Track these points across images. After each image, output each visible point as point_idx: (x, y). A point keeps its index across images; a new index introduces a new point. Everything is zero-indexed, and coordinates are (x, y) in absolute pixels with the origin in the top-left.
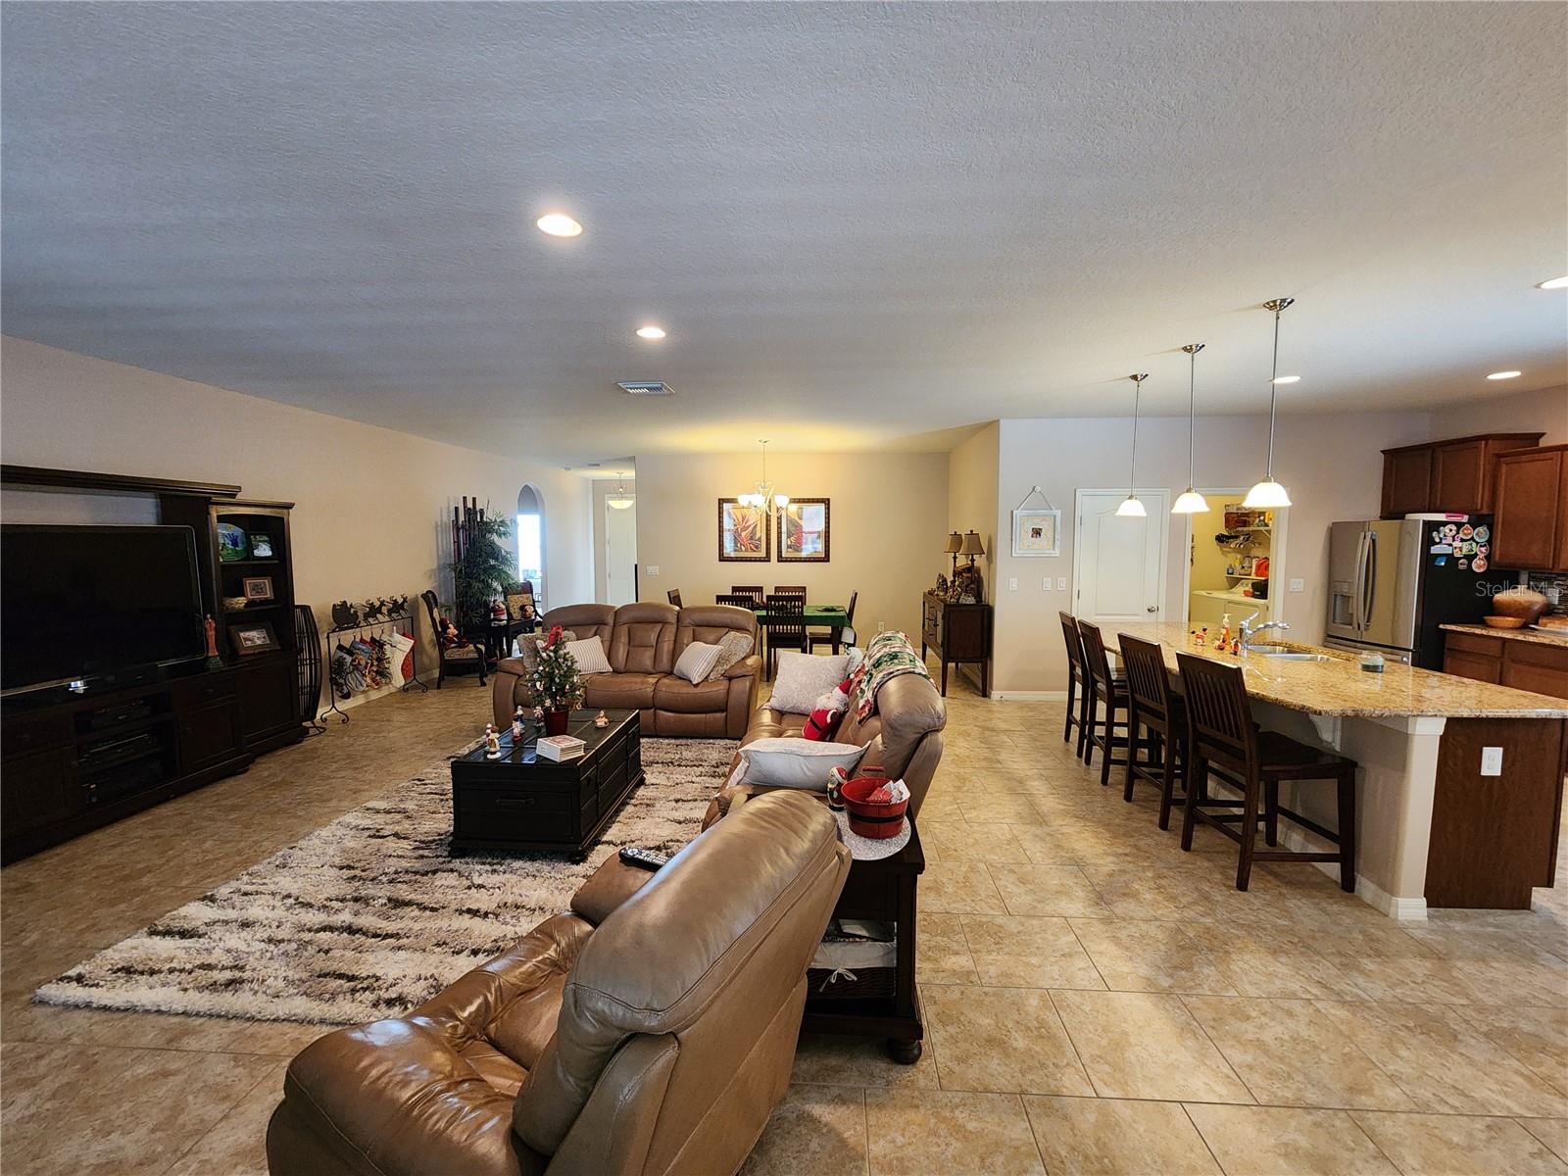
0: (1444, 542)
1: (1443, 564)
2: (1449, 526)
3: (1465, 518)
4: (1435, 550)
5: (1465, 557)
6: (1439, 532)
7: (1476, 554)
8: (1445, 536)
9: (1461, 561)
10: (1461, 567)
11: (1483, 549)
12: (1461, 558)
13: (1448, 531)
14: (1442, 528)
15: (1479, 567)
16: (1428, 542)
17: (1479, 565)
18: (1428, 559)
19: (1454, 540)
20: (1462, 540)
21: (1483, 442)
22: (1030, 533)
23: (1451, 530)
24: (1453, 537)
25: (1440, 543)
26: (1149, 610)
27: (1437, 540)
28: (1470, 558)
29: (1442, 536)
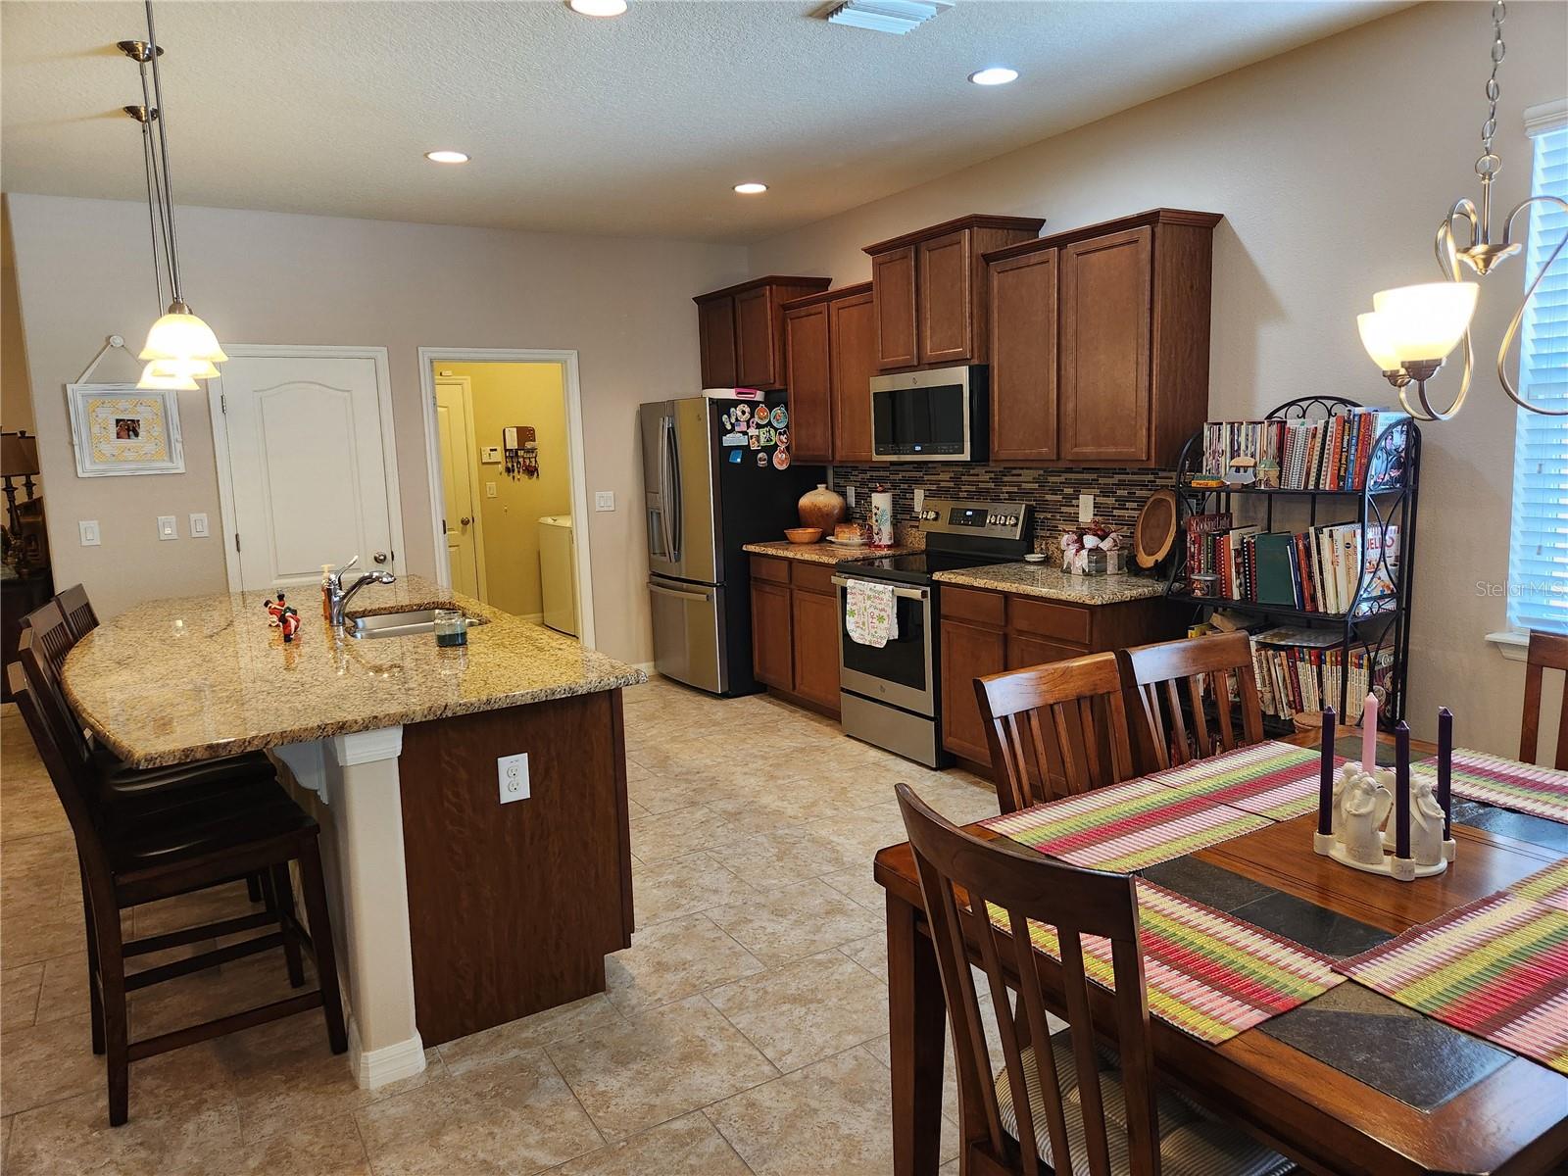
0: (737, 429)
1: (739, 460)
2: (741, 407)
3: (759, 396)
4: (729, 440)
5: (764, 449)
6: (729, 417)
7: (776, 445)
8: (737, 420)
9: (760, 455)
10: (761, 464)
11: (783, 438)
12: (759, 451)
13: (739, 413)
14: (732, 409)
15: (782, 462)
16: (720, 431)
17: (780, 461)
18: (722, 453)
19: (748, 427)
20: (759, 426)
21: (768, 287)
22: (113, 429)
23: (744, 413)
24: (748, 422)
25: (732, 430)
26: (376, 559)
27: (729, 427)
28: (770, 450)
29: (733, 421)
